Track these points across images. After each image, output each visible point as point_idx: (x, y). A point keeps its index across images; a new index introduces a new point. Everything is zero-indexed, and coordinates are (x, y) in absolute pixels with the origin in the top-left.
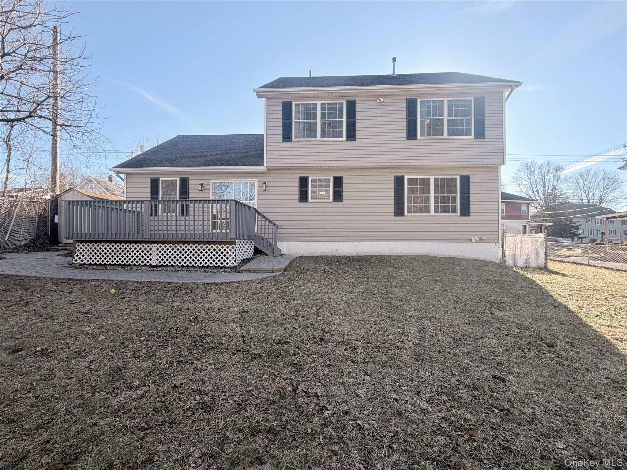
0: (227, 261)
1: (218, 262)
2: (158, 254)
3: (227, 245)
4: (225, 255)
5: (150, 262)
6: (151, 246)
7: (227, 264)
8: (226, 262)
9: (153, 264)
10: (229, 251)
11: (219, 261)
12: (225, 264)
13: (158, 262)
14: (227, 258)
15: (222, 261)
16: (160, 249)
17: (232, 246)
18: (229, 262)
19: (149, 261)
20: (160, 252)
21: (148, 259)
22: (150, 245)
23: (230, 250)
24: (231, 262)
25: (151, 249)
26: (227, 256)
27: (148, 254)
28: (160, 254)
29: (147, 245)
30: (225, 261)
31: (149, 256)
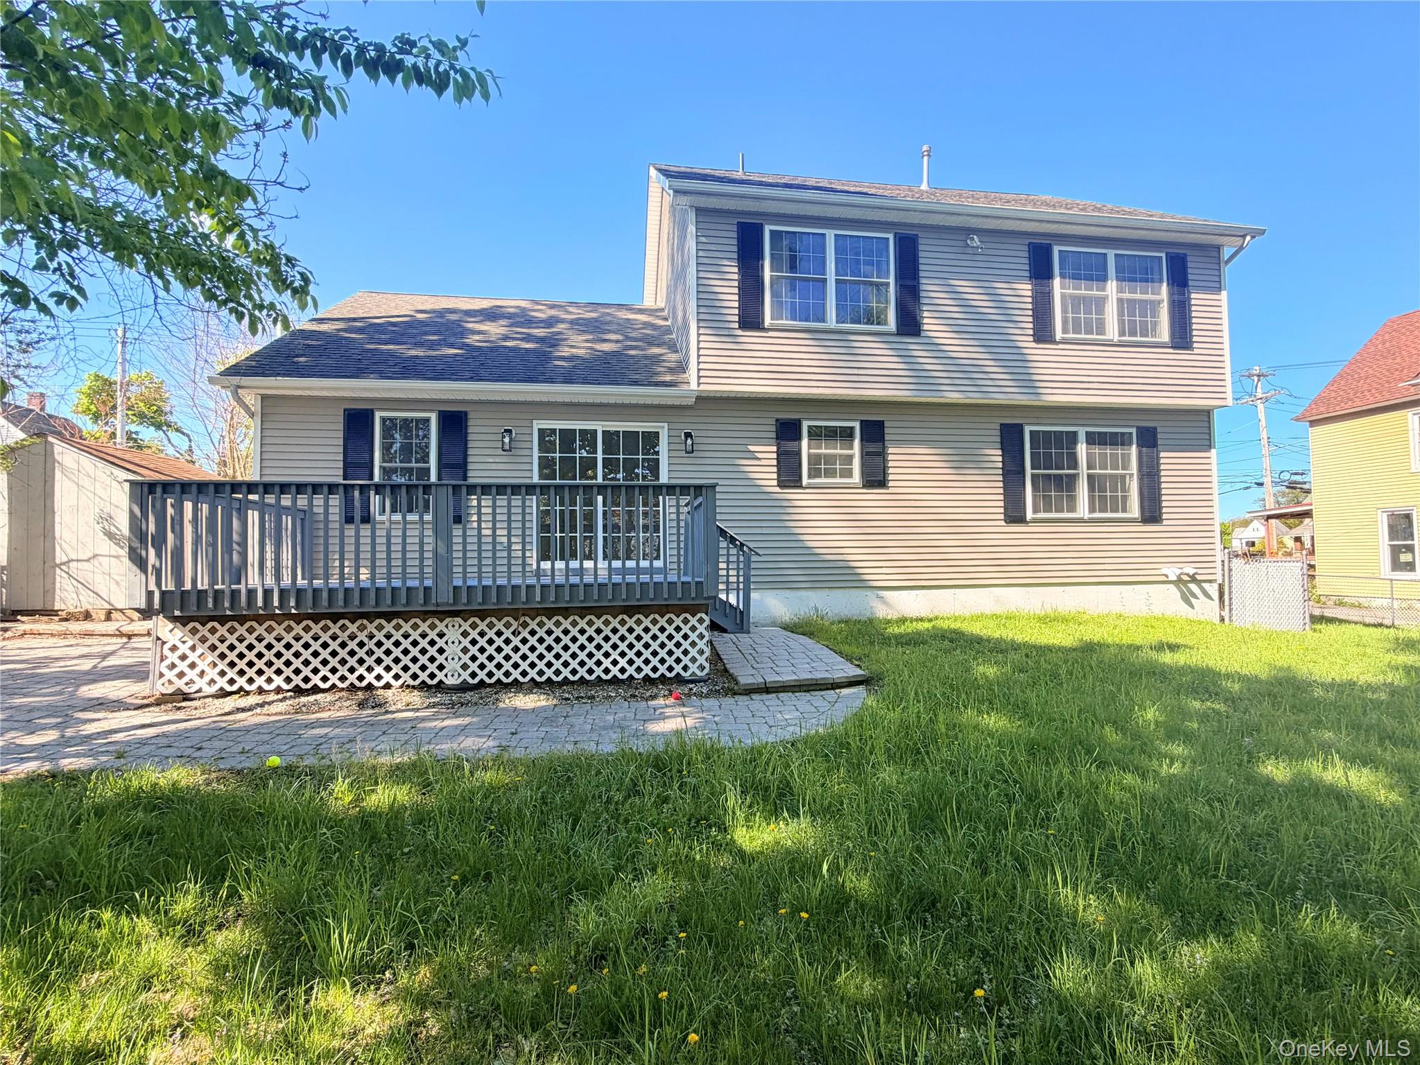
0: (686, 660)
1: (659, 665)
2: (465, 651)
3: (683, 616)
4: (678, 645)
5: (440, 676)
6: (441, 627)
7: (685, 668)
8: (682, 665)
9: (450, 681)
10: (689, 633)
11: (662, 661)
12: (678, 669)
13: (466, 675)
14: (686, 652)
15: (670, 661)
16: (474, 634)
17: (699, 615)
18: (690, 664)
19: (436, 672)
20: (474, 642)
21: (432, 668)
22: (437, 622)
23: (693, 629)
24: (697, 664)
25: (441, 635)
26: (686, 645)
27: (432, 651)
28: (474, 650)
29: (429, 622)
30: (678, 661)
31: (437, 655)
